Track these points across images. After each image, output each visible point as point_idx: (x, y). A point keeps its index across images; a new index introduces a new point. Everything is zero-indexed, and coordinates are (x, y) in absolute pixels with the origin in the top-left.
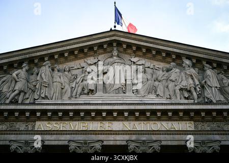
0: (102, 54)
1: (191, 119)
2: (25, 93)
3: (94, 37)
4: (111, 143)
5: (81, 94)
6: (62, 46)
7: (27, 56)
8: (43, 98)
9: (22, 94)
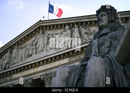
0: (38, 34)
1: (67, 57)
2: (9, 63)
3: (32, 28)
4: (37, 78)
7: (9, 46)
8: (13, 64)
9: (8, 64)
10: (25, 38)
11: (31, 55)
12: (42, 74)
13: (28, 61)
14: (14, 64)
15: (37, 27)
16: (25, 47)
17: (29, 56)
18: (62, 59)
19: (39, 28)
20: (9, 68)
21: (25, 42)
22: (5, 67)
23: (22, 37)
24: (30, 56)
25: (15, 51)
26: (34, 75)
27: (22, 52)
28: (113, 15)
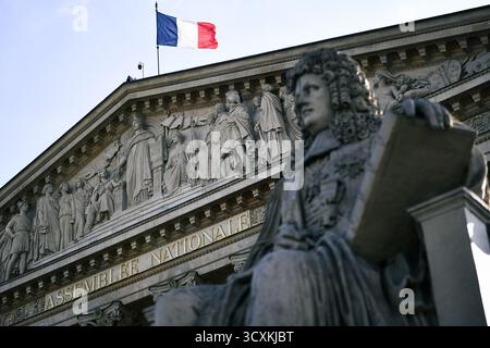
0: (124, 131)
1: (244, 207)
2: (28, 253)
3: (99, 111)
4: (137, 297)
5: (93, 225)
6: (61, 149)
7: (21, 188)
8: (45, 255)
9: (23, 256)
10: (77, 151)
11: (106, 215)
12: (155, 279)
13: (99, 238)
14: (48, 252)
15: (119, 105)
16: (83, 186)
17: (98, 218)
18: (224, 219)
19: (127, 108)
20: (27, 271)
21: (78, 166)
22: (12, 268)
23: (65, 151)
24: (102, 219)
25: (43, 203)
26: (125, 288)
27: (71, 206)
28: (344, 85)
